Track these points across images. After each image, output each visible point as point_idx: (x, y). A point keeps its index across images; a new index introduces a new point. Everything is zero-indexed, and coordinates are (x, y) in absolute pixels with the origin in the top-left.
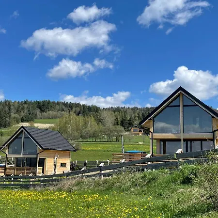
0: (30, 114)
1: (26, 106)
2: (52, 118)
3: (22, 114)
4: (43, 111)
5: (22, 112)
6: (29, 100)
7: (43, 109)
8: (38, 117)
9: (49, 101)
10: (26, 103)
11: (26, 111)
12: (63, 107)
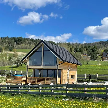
0: (10, 46)
1: (7, 40)
2: (24, 49)
3: (5, 45)
4: (18, 44)
5: (5, 44)
6: (9, 37)
7: (18, 43)
8: (15, 48)
9: (22, 38)
10: (6, 38)
11: (7, 44)
12: (31, 42)
